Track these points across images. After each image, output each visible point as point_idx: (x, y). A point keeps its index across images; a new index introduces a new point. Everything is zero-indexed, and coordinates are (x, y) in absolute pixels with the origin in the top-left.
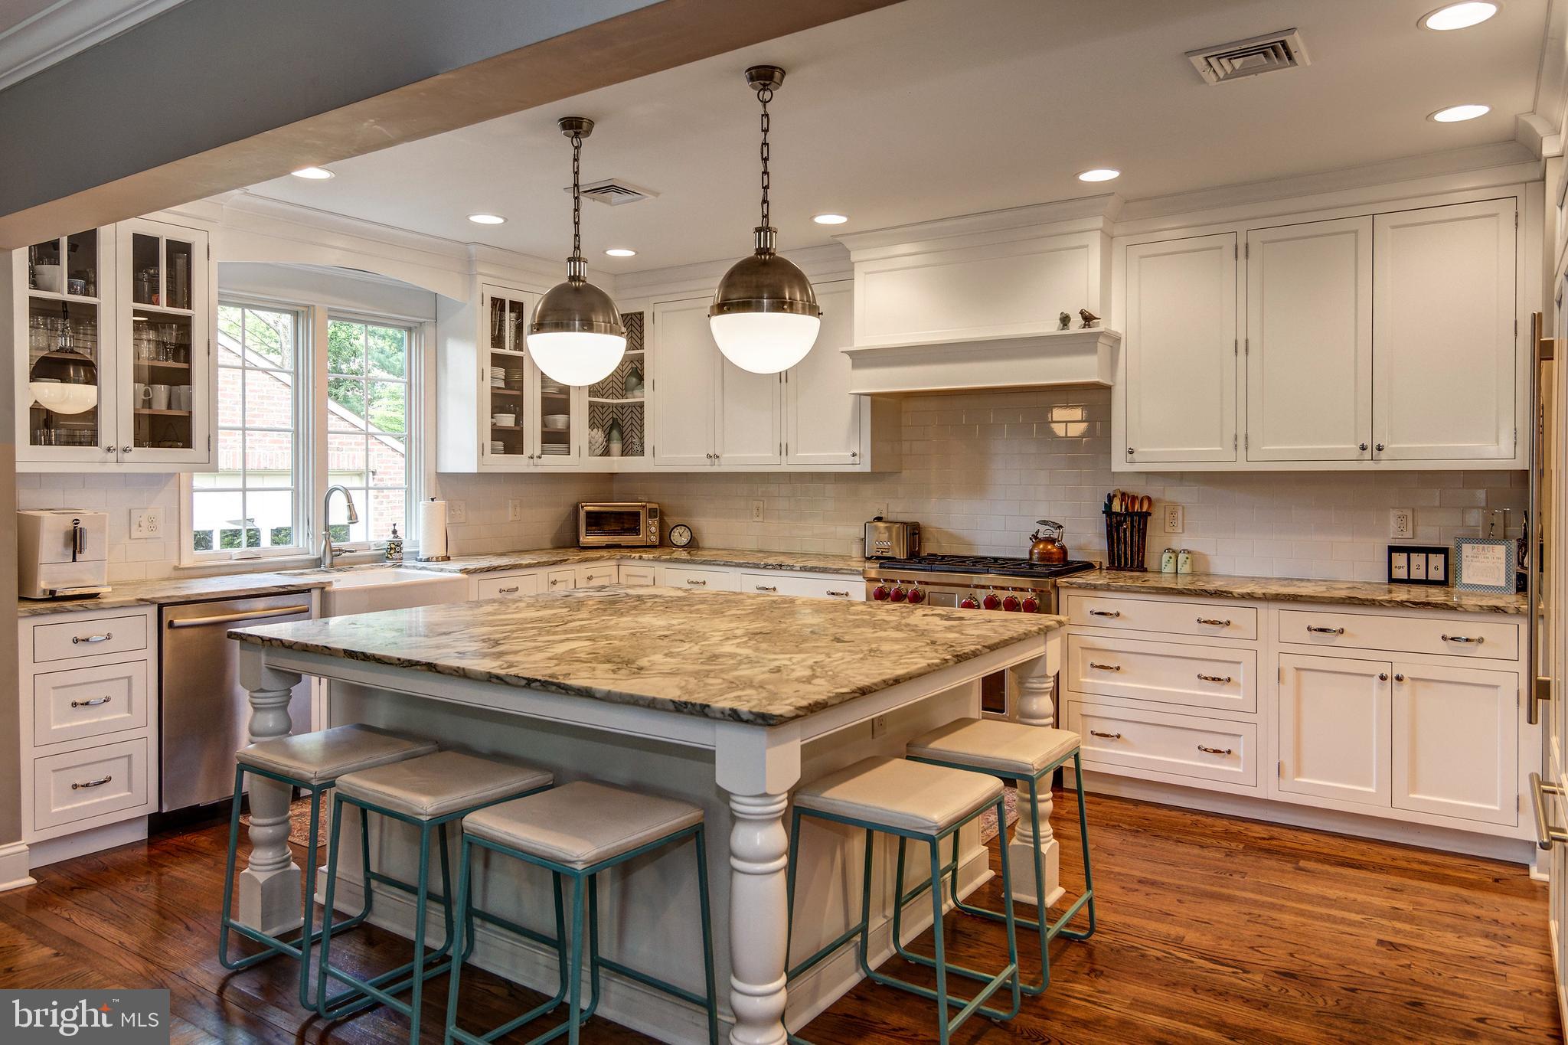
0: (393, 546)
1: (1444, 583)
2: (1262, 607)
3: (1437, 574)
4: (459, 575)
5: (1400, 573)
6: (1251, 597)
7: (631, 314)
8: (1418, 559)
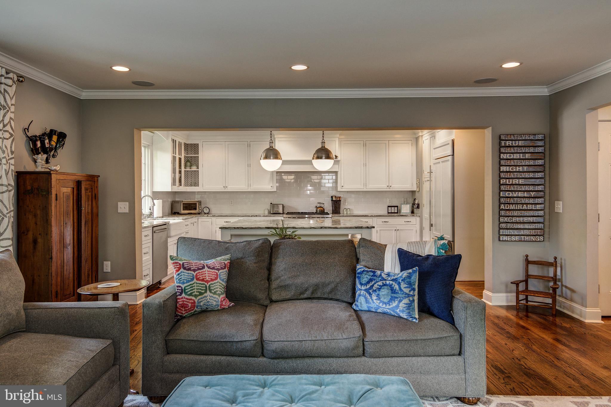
0: (151, 213)
1: (397, 213)
2: (373, 218)
3: (396, 211)
4: (182, 220)
5: (390, 211)
6: (372, 216)
7: (191, 144)
8: (393, 208)
